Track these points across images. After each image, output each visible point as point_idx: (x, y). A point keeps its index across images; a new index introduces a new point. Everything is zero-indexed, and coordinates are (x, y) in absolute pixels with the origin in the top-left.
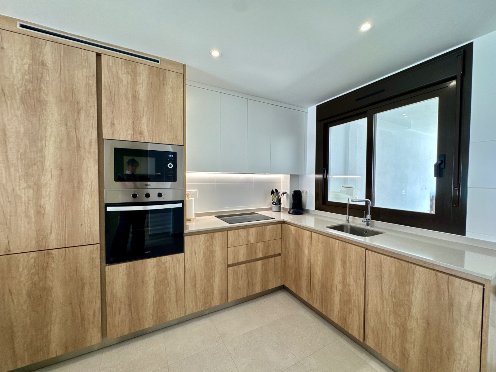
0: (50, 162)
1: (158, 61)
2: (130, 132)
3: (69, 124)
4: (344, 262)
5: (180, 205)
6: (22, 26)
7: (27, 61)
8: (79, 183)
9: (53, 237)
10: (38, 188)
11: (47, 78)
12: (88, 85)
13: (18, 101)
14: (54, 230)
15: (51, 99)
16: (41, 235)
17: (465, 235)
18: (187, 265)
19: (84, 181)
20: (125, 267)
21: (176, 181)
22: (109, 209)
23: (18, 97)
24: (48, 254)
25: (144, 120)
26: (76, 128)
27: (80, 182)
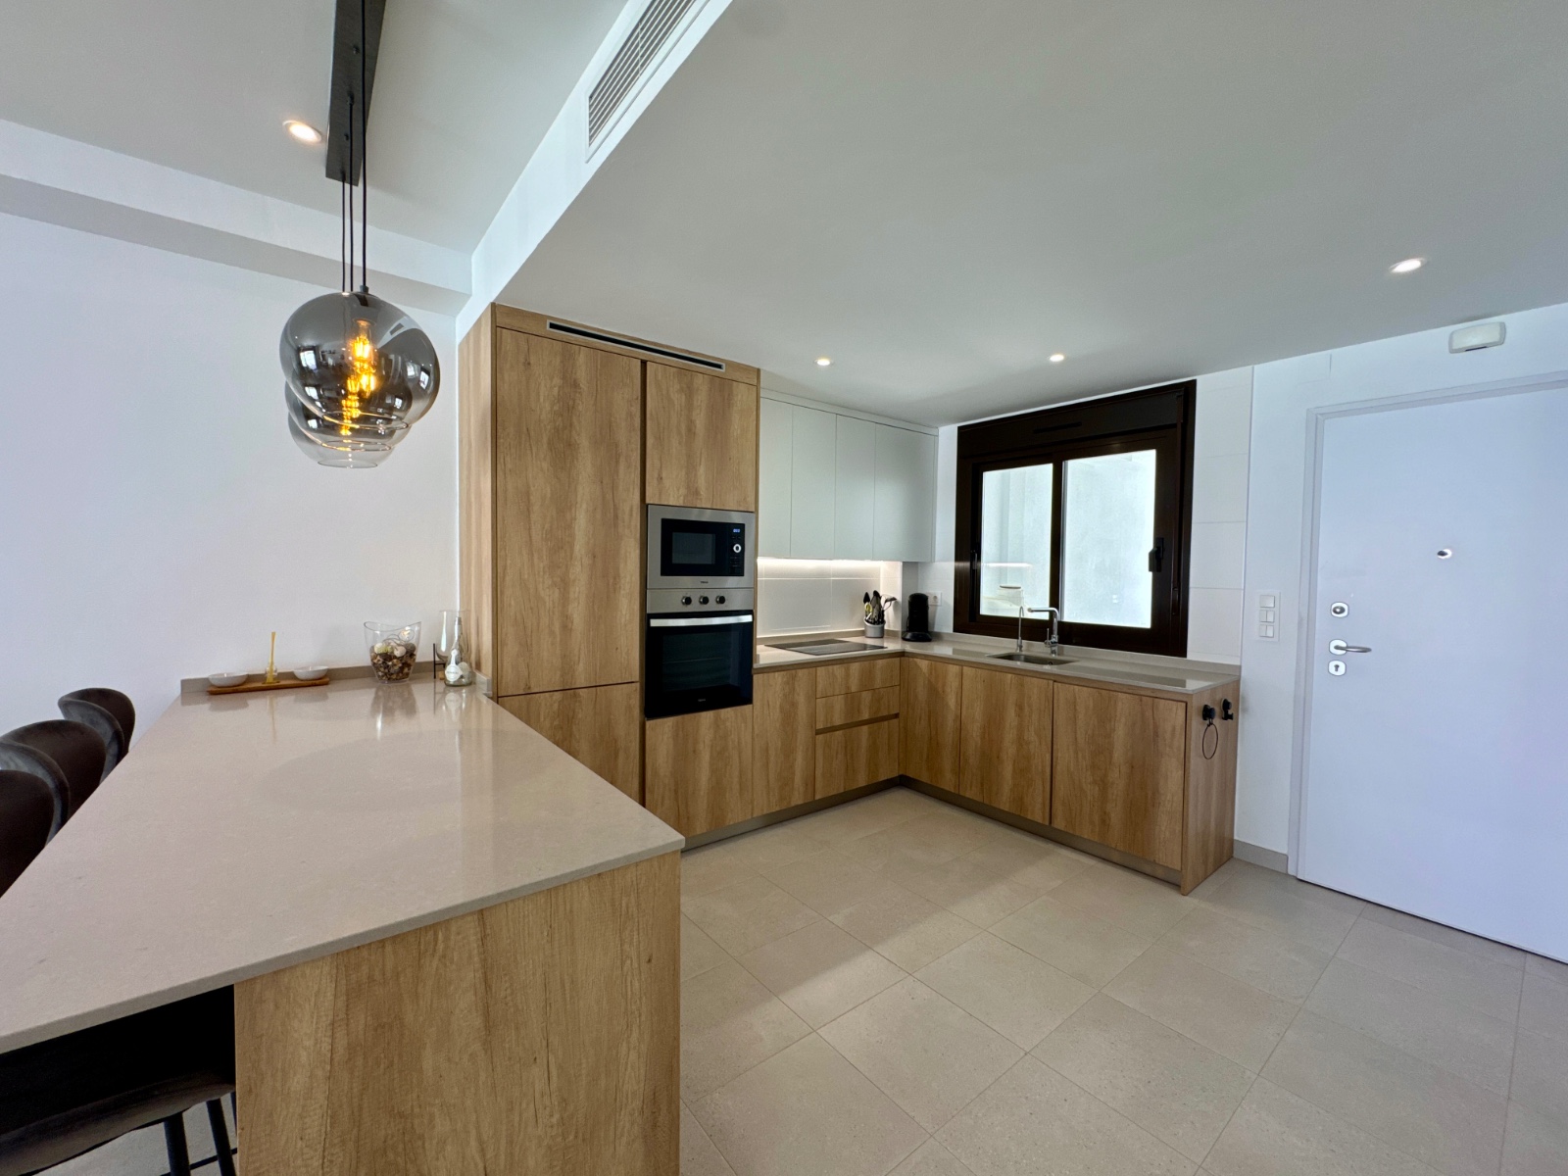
0: (580, 546)
1: (719, 367)
2: (683, 491)
3: (604, 482)
4: (1020, 707)
5: (747, 619)
6: (552, 326)
7: (557, 381)
8: (615, 578)
9: (581, 668)
10: (564, 585)
11: (580, 408)
12: (630, 415)
13: (545, 446)
14: (582, 656)
15: (584, 442)
16: (567, 666)
17: (1185, 656)
18: (756, 727)
19: (622, 575)
20: (670, 724)
21: (743, 575)
22: (655, 623)
23: (545, 440)
24: (575, 695)
25: (701, 470)
26: (614, 487)
27: (617, 577)
